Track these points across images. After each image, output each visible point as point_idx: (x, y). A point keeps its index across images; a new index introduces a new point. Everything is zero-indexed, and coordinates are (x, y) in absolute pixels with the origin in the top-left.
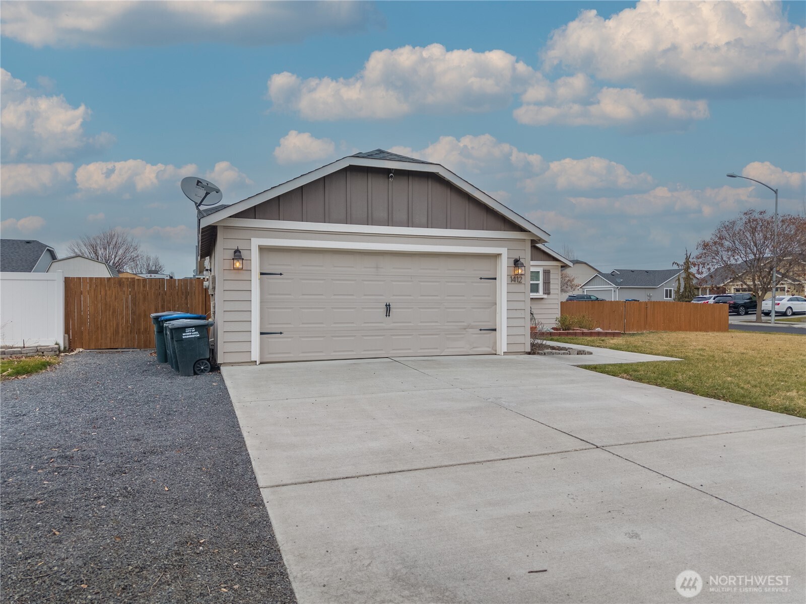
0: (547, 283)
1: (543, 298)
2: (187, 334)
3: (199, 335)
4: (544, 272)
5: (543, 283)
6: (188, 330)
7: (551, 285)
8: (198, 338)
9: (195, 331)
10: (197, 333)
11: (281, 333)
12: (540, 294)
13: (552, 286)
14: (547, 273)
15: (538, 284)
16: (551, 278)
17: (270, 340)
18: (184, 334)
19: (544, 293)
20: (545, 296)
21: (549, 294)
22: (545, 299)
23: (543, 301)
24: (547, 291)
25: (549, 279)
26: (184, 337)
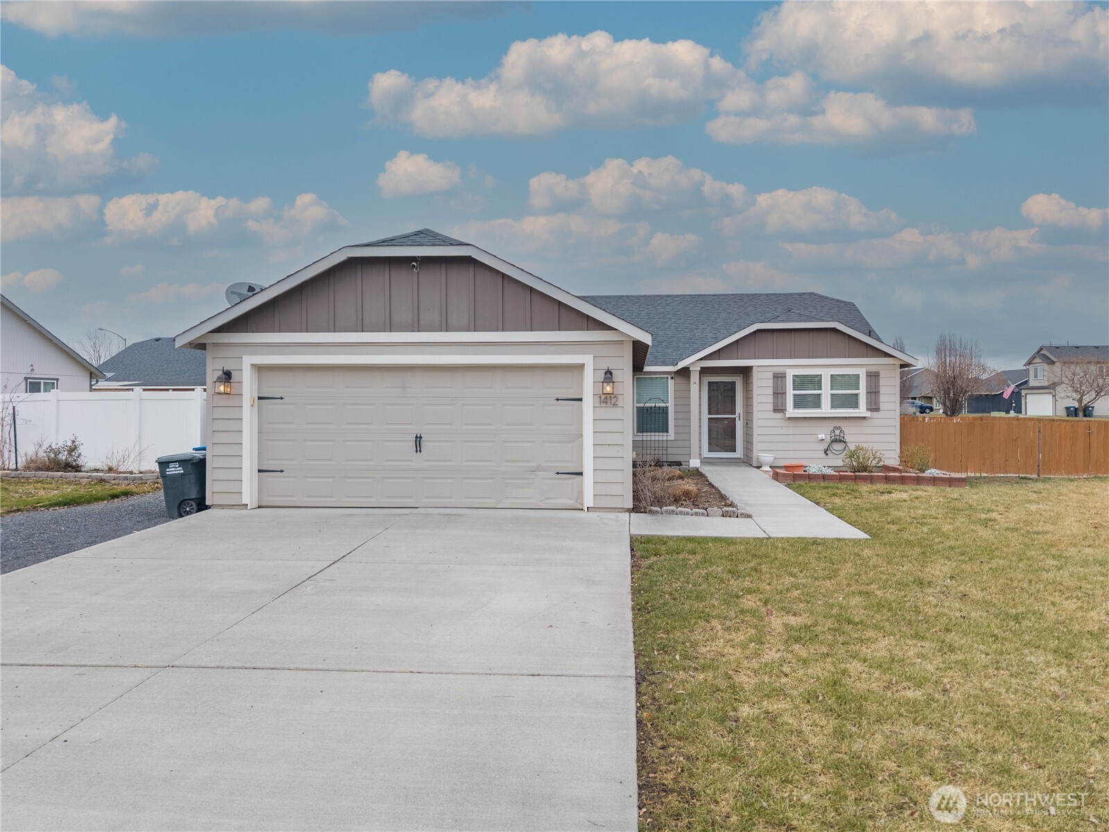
0: (873, 393)
1: (865, 417)
2: (171, 469)
3: (182, 471)
4: (867, 376)
5: (867, 392)
6: (172, 465)
7: (881, 396)
8: (182, 475)
9: (179, 467)
10: (181, 468)
11: (282, 471)
12: (862, 410)
13: (882, 398)
14: (873, 377)
15: (857, 395)
16: (881, 384)
17: (270, 479)
18: (167, 470)
19: (868, 409)
20: (868, 414)
21: (877, 410)
22: (869, 418)
23: (864, 423)
24: (874, 407)
25: (877, 386)
26: (167, 473)
